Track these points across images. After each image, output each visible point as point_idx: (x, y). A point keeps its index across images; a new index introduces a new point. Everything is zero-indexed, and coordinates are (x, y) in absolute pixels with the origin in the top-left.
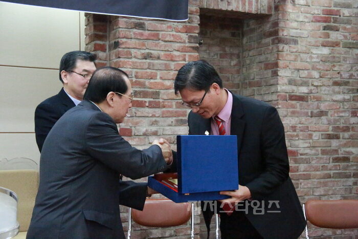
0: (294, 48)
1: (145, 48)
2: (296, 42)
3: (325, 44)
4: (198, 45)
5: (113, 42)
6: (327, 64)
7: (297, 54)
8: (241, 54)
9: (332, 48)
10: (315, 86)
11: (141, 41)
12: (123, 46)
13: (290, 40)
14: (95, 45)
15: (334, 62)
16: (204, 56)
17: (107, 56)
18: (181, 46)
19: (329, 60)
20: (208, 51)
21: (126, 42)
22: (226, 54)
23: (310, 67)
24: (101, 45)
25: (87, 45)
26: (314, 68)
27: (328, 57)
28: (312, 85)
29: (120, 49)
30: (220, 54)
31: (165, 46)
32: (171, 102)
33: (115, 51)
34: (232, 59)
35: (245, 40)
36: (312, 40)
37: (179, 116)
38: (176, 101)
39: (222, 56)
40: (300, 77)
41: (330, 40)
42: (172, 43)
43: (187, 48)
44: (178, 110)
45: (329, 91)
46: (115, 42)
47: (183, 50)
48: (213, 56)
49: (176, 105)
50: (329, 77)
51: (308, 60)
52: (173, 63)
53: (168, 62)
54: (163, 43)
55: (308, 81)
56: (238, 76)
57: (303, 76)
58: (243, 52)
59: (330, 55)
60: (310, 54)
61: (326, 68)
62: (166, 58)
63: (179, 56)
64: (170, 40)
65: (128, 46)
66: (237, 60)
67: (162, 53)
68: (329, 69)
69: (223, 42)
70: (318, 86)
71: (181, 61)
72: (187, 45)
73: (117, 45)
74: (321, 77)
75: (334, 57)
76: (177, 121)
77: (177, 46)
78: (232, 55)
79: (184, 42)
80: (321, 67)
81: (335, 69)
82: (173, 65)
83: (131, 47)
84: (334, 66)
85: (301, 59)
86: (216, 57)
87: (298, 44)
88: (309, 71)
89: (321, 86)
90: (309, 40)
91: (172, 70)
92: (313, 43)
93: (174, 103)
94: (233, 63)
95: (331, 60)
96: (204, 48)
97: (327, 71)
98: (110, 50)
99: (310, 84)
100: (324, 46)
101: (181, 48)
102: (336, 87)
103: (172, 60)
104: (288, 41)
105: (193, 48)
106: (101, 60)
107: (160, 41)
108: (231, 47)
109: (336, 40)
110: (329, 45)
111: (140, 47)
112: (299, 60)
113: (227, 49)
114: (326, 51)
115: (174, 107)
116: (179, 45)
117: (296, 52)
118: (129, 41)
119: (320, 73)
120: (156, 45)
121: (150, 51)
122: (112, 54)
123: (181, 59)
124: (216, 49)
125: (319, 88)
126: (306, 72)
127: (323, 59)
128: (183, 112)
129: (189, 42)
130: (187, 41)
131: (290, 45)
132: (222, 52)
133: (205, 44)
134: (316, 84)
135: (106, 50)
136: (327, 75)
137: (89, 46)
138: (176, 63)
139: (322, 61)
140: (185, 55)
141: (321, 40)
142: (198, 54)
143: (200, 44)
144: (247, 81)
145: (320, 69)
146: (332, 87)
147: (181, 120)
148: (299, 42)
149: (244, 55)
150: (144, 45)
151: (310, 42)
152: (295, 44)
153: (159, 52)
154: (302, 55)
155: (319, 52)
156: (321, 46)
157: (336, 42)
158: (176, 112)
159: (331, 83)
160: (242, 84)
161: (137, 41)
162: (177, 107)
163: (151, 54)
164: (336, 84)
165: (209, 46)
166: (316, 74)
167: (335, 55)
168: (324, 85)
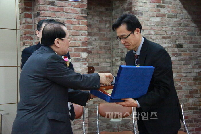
0: (141, 18)
1: (55, 17)
2: (142, 14)
3: (158, 15)
4: (86, 15)
5: (36, 13)
6: (159, 27)
7: (143, 21)
8: (111, 21)
9: (162, 18)
10: (152, 39)
11: (53, 13)
12: (43, 15)
13: (139, 13)
14: (25, 14)
15: (163, 25)
16: (90, 22)
17: (32, 21)
18: (77, 16)
19: (160, 24)
20: (92, 19)
21: (44, 13)
22: (103, 21)
23: (149, 28)
24: (29, 14)
25: (20, 14)
26: (152, 29)
27: (159, 23)
28: (151, 38)
29: (41, 17)
30: (99, 21)
31: (68, 16)
32: (72, 48)
33: (37, 18)
34: (106, 24)
35: (113, 13)
36: (151, 13)
37: (76, 56)
38: (74, 48)
39: (100, 22)
40: (144, 34)
41: (160, 13)
42: (71, 14)
43: (80, 17)
44: (75, 53)
45: (160, 42)
46: (37, 13)
47: (78, 18)
48: (95, 22)
49: (74, 50)
50: (160, 34)
51: (149, 24)
52: (72, 26)
53: (69, 25)
54: (66, 14)
55: (149, 36)
56: (110, 33)
57: (146, 33)
58: (112, 19)
59: (161, 22)
60: (150, 21)
61: (158, 29)
62: (68, 22)
63: (76, 22)
64: (70, 12)
65: (45, 15)
66: (109, 24)
67: (66, 20)
68: (160, 29)
69: (101, 13)
70: (154, 39)
71: (77, 24)
72: (80, 15)
73: (38, 14)
74: (156, 34)
75: (163, 23)
76: (75, 59)
77: (74, 15)
78: (106, 21)
79: (78, 13)
80: (156, 29)
81: (163, 29)
82: (72, 27)
83: (47, 16)
84: (163, 28)
85: (145, 24)
86: (97, 22)
87: (143, 15)
88: (149, 31)
89: (155, 39)
90: (149, 13)
91: (71, 29)
92: (151, 15)
93: (73, 49)
94: (107, 26)
95: (161, 25)
96: (90, 17)
97: (159, 30)
98: (34, 17)
99: (150, 38)
100: (157, 16)
101: (76, 17)
102: (164, 40)
103: (71, 24)
104: (138, 13)
105: (84, 17)
106: (29, 23)
107: (64, 13)
108: (106, 17)
109: (164, 13)
110: (160, 16)
111: (52, 16)
112: (144, 24)
113: (103, 18)
114: (158, 19)
115: (73, 51)
116: (75, 15)
117: (142, 20)
118: (46, 12)
119: (155, 32)
120: (62, 15)
121: (59, 18)
122: (35, 20)
123: (77, 23)
124: (97, 18)
125: (154, 40)
126: (147, 31)
127: (157, 24)
128: (78, 54)
129: (81, 14)
130: (80, 13)
131: (139, 16)
132: (100, 20)
133: (91, 15)
134: (153, 38)
135: (32, 17)
136: (159, 33)
137: (22, 15)
138: (74, 25)
139: (156, 25)
140: (79, 21)
141: (156, 13)
142: (86, 20)
143: (88, 14)
144: (115, 36)
145: (155, 29)
146: (162, 40)
147: (77, 59)
148: (144, 14)
149: (113, 21)
150: (55, 15)
151: (149, 14)
152: (141, 15)
153: (63, 19)
154: (145, 21)
155: (155, 20)
156: (156, 17)
157: (164, 14)
158: (74, 54)
159: (161, 37)
160: (112, 38)
161: (51, 12)
162: (75, 51)
163: (59, 20)
164: (164, 38)
165: (93, 16)
166: (153, 32)
167: (163, 22)
168: (157, 39)
